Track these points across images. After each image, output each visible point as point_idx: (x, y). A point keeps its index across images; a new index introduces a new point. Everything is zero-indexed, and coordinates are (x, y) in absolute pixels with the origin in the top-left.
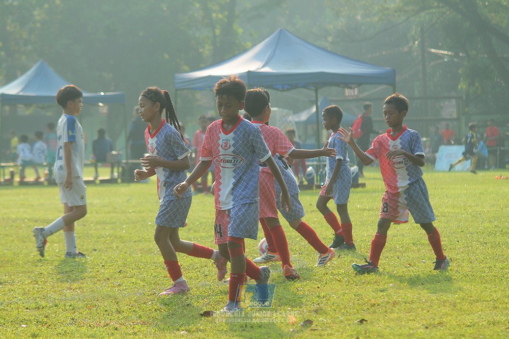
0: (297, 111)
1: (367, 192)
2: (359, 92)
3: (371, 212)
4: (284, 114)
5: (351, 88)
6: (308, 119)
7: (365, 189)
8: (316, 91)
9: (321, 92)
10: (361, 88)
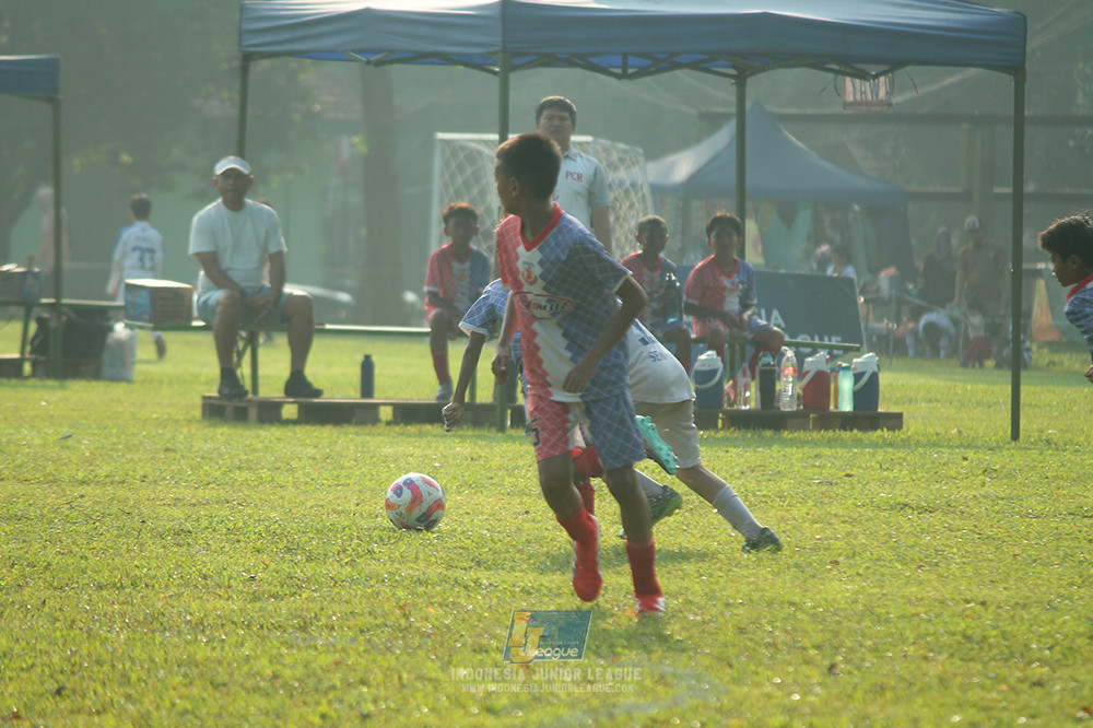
0: (657, 148)
1: (906, 443)
3: (927, 517)
4: (615, 157)
5: (864, 76)
6: (692, 179)
7: (900, 435)
8: (741, 81)
9: (757, 85)
10: (900, 73)
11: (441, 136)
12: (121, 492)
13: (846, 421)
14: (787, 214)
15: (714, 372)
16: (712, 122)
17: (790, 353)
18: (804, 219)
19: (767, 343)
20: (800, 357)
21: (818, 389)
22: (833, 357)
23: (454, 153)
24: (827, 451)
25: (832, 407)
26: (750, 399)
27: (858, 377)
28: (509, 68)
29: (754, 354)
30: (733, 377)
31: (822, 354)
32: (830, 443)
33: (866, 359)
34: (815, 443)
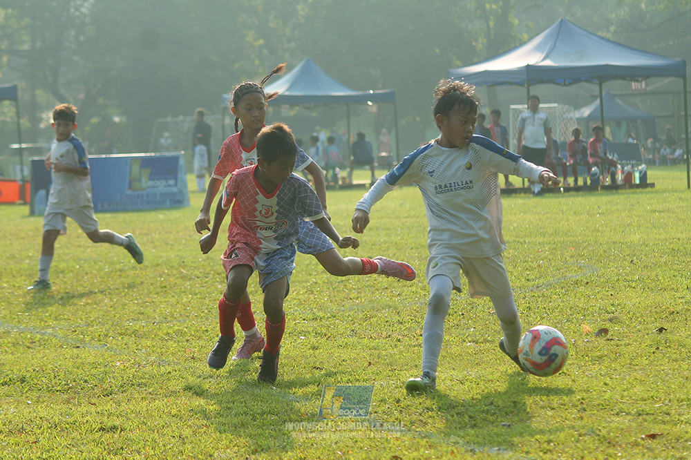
0: (577, 107)
1: (656, 192)
2: (646, 85)
3: (662, 214)
4: (565, 110)
5: (637, 81)
6: (590, 115)
7: (654, 189)
8: (600, 86)
9: (605, 86)
10: (648, 80)
11: (513, 107)
12: (418, 220)
13: (638, 186)
14: (619, 124)
15: (596, 174)
16: (594, 98)
17: (619, 167)
18: (624, 126)
19: (613, 164)
20: (623, 168)
21: (628, 177)
22: (633, 167)
23: (516, 112)
24: (632, 196)
25: (633, 182)
26: (608, 181)
27: (640, 173)
28: (529, 85)
29: (609, 166)
30: (602, 174)
31: (630, 166)
32: (633, 193)
33: (643, 167)
34: (628, 193)
